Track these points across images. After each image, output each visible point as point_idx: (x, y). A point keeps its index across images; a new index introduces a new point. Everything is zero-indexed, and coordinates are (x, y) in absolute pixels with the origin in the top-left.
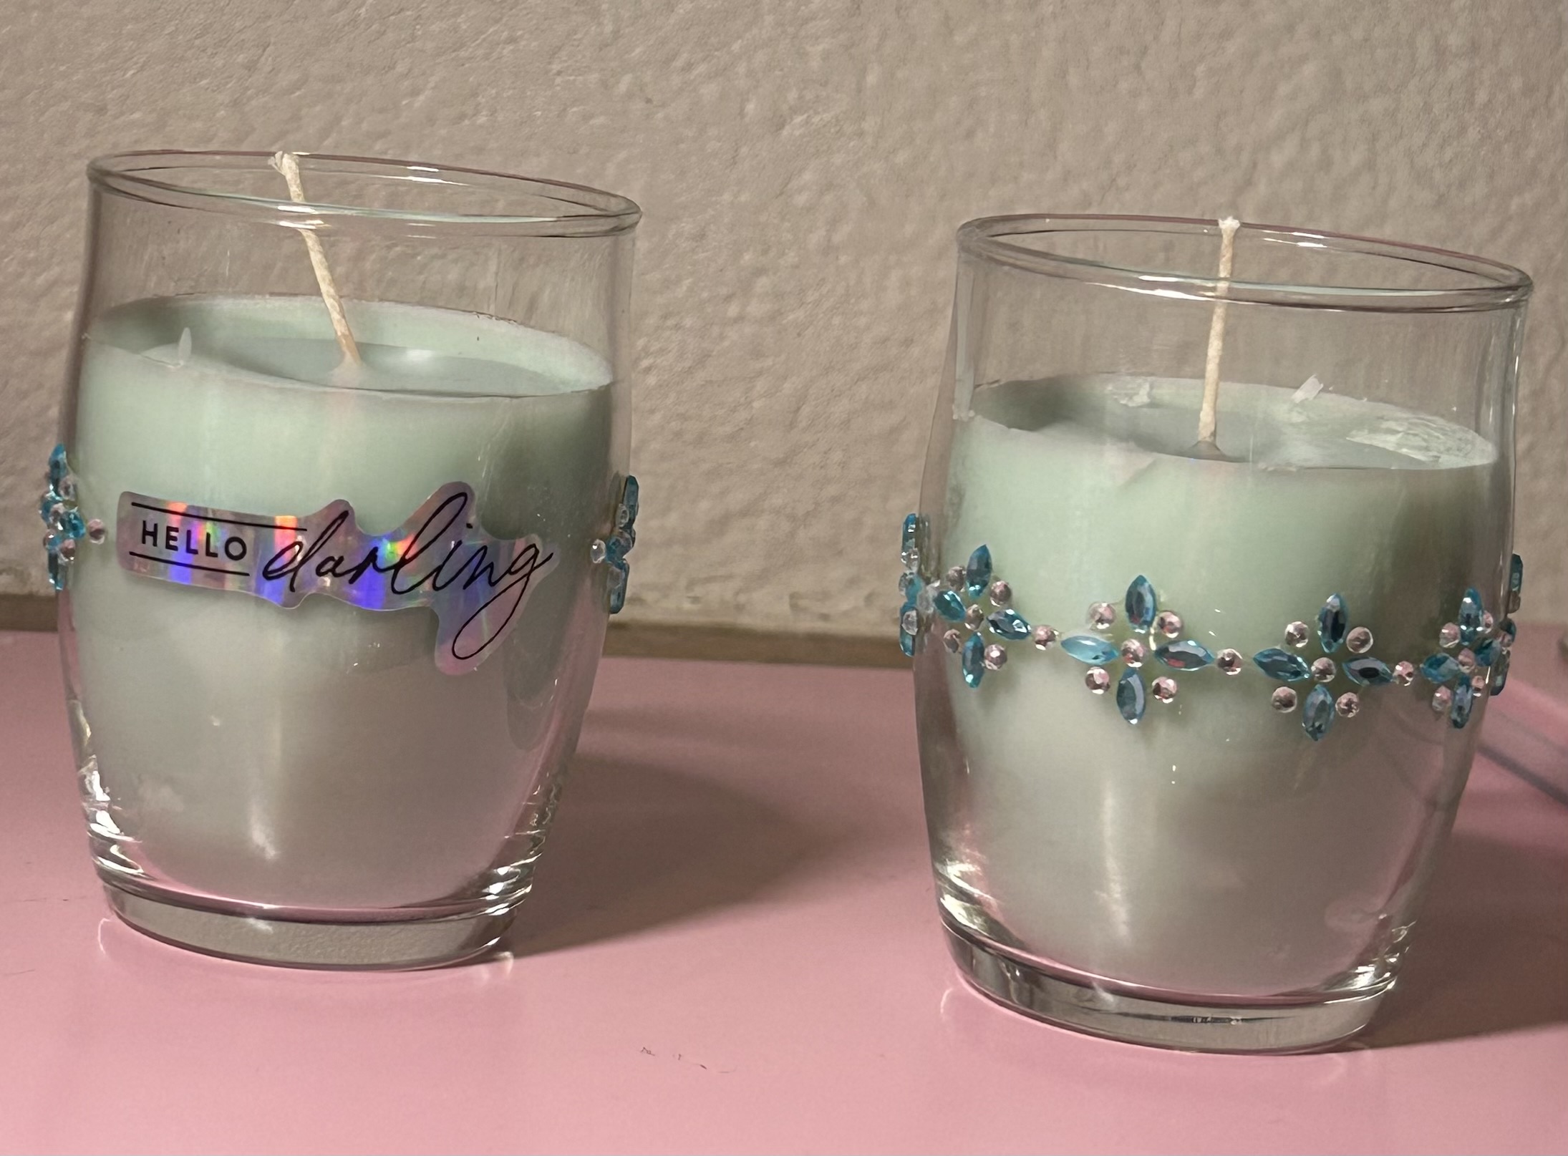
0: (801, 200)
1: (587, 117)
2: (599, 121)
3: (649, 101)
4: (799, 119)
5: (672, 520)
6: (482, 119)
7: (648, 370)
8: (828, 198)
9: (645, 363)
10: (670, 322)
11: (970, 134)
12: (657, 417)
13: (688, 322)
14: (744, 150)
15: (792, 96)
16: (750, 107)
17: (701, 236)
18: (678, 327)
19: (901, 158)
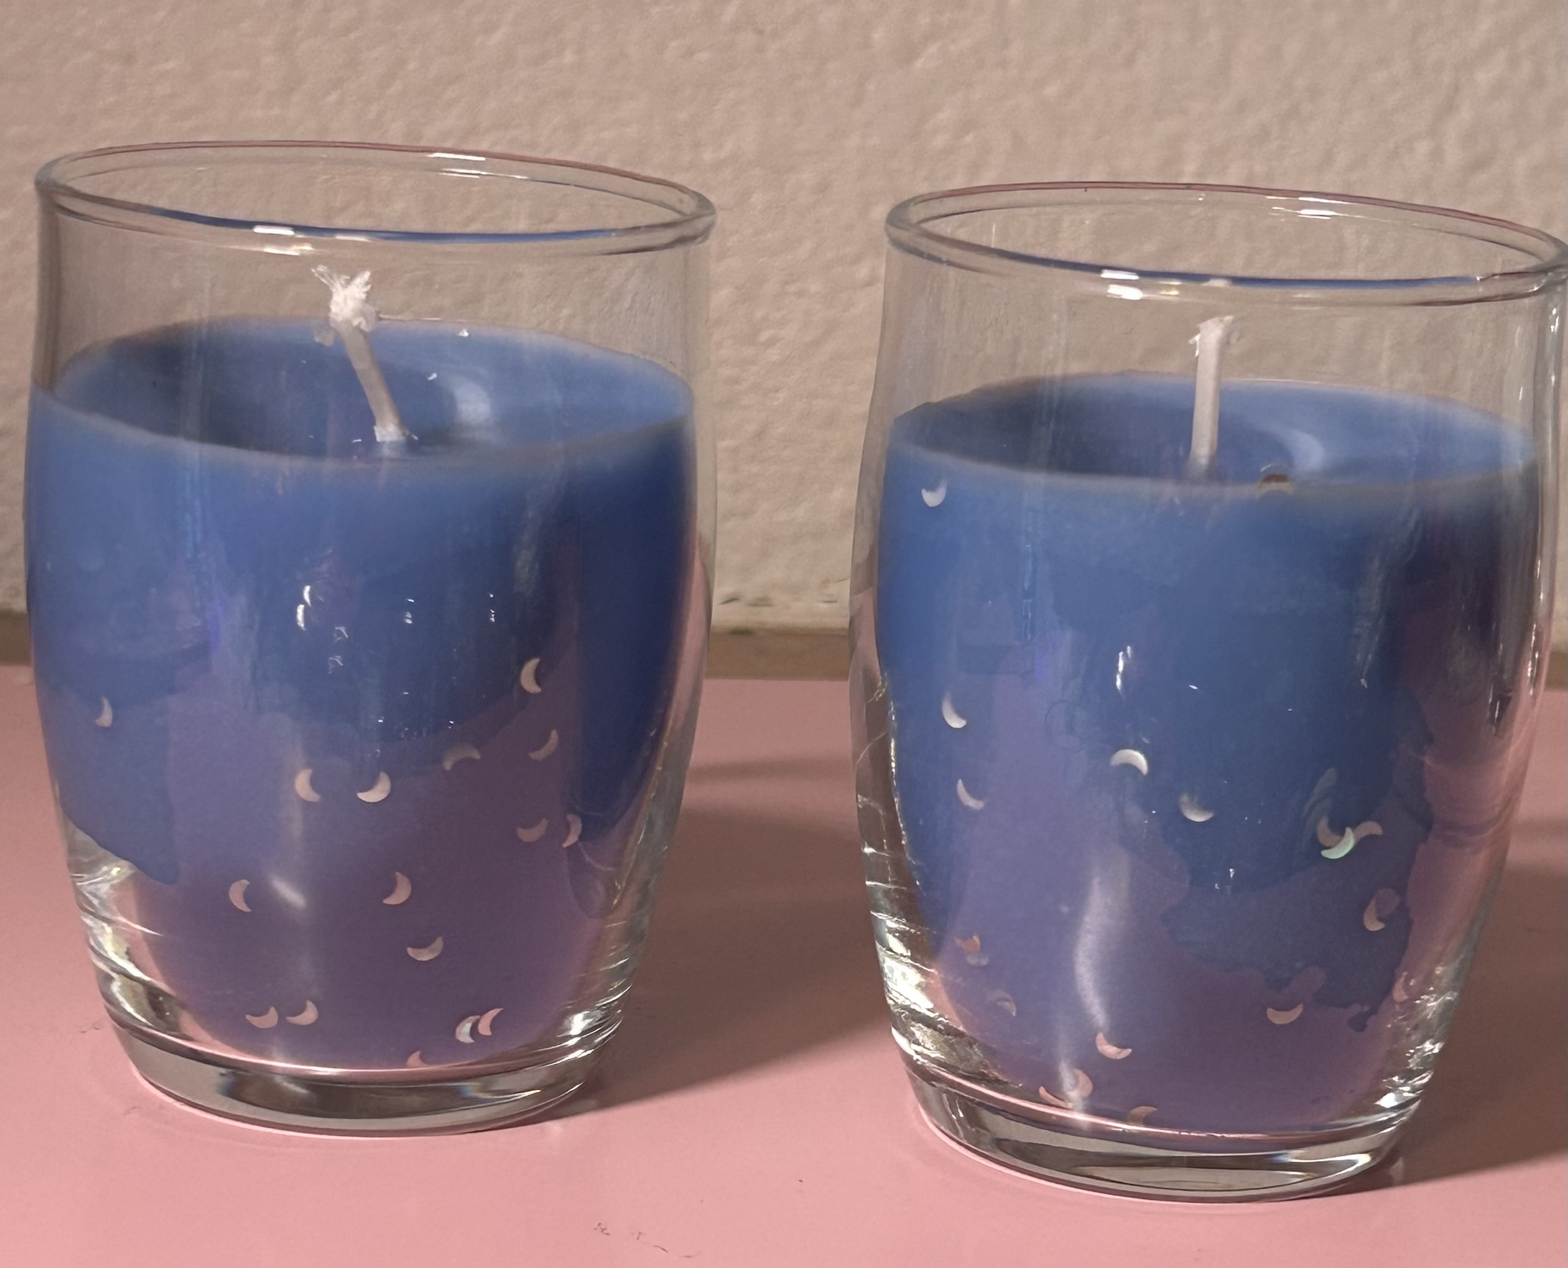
0: (939, 141)
1: (690, 53)
2: (704, 56)
3: (760, 32)
4: (933, 49)
5: (801, 512)
6: (569, 57)
7: (771, 343)
8: (969, 139)
9: (765, 335)
10: (792, 288)
11: (1130, 61)
12: (782, 396)
13: (814, 287)
14: (871, 87)
15: (924, 20)
16: (877, 36)
17: (823, 188)
18: (801, 294)
19: (1051, 90)
